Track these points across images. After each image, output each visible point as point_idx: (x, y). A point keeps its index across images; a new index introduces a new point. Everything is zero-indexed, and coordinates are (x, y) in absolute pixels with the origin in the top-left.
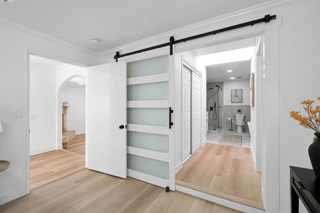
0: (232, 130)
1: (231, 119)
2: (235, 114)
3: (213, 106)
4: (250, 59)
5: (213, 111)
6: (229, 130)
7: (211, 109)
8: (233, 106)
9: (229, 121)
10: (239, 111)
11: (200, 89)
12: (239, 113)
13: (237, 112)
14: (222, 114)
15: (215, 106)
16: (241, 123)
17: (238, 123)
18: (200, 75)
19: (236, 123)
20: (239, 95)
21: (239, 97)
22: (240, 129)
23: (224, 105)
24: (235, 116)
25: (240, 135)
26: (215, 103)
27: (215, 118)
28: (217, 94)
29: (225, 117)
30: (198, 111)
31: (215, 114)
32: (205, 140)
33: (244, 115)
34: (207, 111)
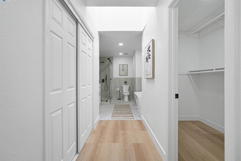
0: (120, 99)
1: (120, 89)
2: (122, 85)
3: (104, 78)
4: (142, 30)
5: (104, 83)
6: (118, 99)
7: (103, 81)
8: (120, 78)
9: (118, 91)
10: (126, 82)
11: (91, 56)
12: (126, 84)
13: (124, 83)
14: (112, 86)
15: (106, 79)
16: (128, 93)
17: (125, 93)
18: (91, 38)
19: (123, 93)
20: (125, 69)
21: (125, 71)
22: (126, 99)
23: (114, 77)
24: (122, 87)
25: (127, 104)
26: (106, 75)
27: (106, 90)
28: (108, 68)
29: (114, 87)
30: (89, 85)
31: (106, 86)
32: (98, 118)
33: (129, 86)
34: (100, 83)
